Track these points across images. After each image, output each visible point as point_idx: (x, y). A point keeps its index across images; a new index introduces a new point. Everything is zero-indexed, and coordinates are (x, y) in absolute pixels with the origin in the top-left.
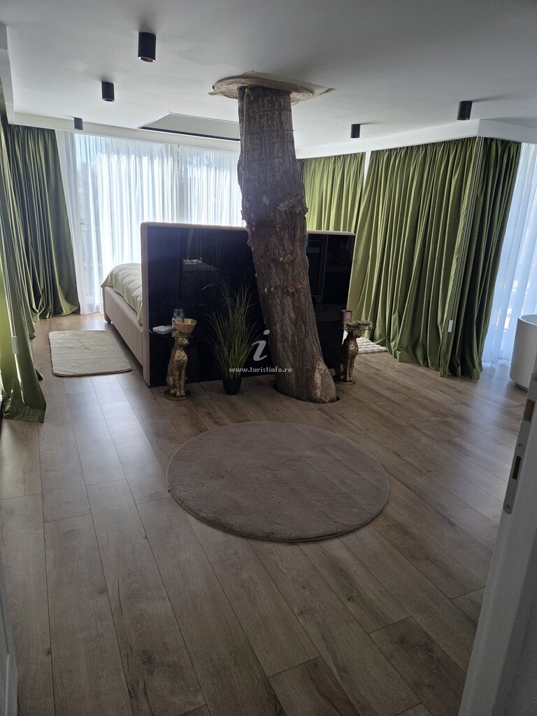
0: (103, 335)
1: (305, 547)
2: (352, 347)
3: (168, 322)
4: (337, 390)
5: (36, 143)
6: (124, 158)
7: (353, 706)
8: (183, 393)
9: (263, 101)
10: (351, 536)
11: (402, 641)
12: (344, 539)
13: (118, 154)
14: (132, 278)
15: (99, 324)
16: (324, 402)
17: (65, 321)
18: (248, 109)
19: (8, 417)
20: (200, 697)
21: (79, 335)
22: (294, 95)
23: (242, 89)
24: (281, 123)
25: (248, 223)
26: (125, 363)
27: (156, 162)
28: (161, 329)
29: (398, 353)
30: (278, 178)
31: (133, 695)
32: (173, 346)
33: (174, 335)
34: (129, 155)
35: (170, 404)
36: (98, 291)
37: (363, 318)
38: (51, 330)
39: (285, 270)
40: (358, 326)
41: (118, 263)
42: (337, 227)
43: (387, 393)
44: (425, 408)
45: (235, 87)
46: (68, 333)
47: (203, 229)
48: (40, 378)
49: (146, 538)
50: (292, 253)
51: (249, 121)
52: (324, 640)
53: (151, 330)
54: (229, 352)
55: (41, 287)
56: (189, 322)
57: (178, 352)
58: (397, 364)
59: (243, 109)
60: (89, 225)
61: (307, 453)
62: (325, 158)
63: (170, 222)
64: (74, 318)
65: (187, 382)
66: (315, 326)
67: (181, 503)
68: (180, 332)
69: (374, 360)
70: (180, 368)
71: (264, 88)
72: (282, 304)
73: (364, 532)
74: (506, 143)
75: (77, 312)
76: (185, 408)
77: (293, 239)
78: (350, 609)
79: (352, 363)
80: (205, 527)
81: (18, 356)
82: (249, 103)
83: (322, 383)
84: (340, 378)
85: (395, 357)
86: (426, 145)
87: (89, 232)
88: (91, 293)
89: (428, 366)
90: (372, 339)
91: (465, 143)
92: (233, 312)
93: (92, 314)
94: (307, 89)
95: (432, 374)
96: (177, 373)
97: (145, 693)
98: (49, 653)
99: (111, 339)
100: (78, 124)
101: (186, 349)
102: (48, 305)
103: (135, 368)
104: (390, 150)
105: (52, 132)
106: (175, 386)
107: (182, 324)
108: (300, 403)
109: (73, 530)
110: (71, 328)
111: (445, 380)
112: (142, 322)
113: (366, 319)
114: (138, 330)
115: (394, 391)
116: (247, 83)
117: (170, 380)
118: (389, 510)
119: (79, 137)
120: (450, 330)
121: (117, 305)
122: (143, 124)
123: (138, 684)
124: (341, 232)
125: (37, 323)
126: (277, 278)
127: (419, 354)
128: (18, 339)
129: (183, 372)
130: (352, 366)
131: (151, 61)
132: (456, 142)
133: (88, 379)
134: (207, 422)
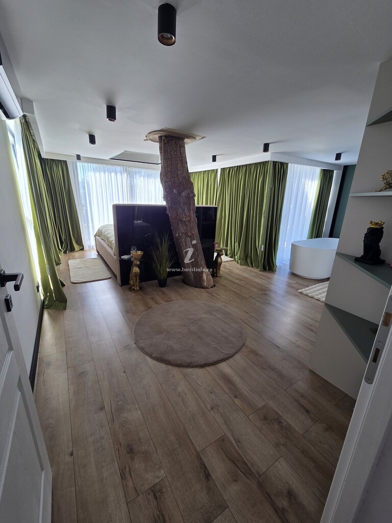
0: (96, 260)
1: (208, 368)
2: (219, 260)
3: (128, 253)
4: (214, 281)
5: (57, 167)
6: (102, 174)
7: (246, 464)
8: (138, 288)
9: (171, 142)
10: (231, 359)
11: (265, 418)
12: (227, 361)
13: (99, 172)
14: (109, 231)
15: (94, 254)
16: (208, 288)
17: (76, 254)
18: (164, 147)
19: (47, 308)
20: (162, 472)
21: (83, 261)
22: (186, 140)
23: (160, 137)
24: (181, 153)
25: (167, 202)
26: (108, 275)
27: (119, 175)
28: (125, 257)
29: (239, 261)
30: (181, 180)
31: (123, 477)
32: (132, 265)
33: (132, 260)
34: (105, 172)
35: (132, 295)
36: (93, 238)
37: (221, 246)
38: (69, 259)
39: (186, 224)
40: (221, 251)
41: (102, 224)
42: (207, 203)
43: (237, 281)
44: (255, 287)
45: (156, 136)
46: (78, 260)
47: (142, 207)
48: (63, 285)
49: (125, 372)
50: (189, 216)
51: (165, 153)
52: (226, 424)
53: (120, 258)
54: (160, 266)
55: (63, 238)
56: (139, 253)
57: (134, 268)
58: (239, 266)
59: (161, 147)
60: (87, 207)
61: (204, 316)
62: (199, 172)
63: (127, 203)
64: (81, 252)
65: (140, 282)
66: (202, 251)
67: (142, 349)
68: (135, 258)
69: (228, 265)
70: (136, 276)
71: (172, 137)
72: (186, 242)
73: (237, 357)
74: (282, 164)
75: (82, 249)
76: (140, 296)
77: (189, 210)
78: (237, 402)
79: (220, 268)
80: (155, 362)
81: (50, 276)
82: (165, 144)
83: (207, 279)
84: (214, 275)
85: (238, 263)
86: (246, 165)
87: (87, 210)
88: (89, 239)
89: (253, 267)
90: (226, 255)
91: (264, 164)
92: (161, 247)
93: (90, 250)
94: (192, 137)
95: (255, 270)
96: (135, 279)
97: (130, 474)
98: (72, 454)
99: (100, 262)
100: (78, 157)
101: (139, 266)
102: (67, 246)
103: (113, 276)
104: (230, 168)
105: (65, 162)
106: (134, 285)
107: (136, 254)
108: (197, 289)
109: (84, 372)
110: (80, 257)
111: (261, 273)
112: (115, 254)
113: (223, 246)
114: (113, 257)
115: (240, 280)
116: (163, 134)
117: (131, 282)
118: (247, 343)
119: (79, 164)
120: (262, 250)
121: (102, 245)
122: (111, 157)
123: (125, 467)
124: (209, 205)
125: (62, 256)
126: (182, 229)
127: (249, 261)
128: (50, 267)
129: (138, 278)
130: (219, 269)
131: (114, 121)
132: (260, 163)
133: (89, 283)
134: (152, 303)
